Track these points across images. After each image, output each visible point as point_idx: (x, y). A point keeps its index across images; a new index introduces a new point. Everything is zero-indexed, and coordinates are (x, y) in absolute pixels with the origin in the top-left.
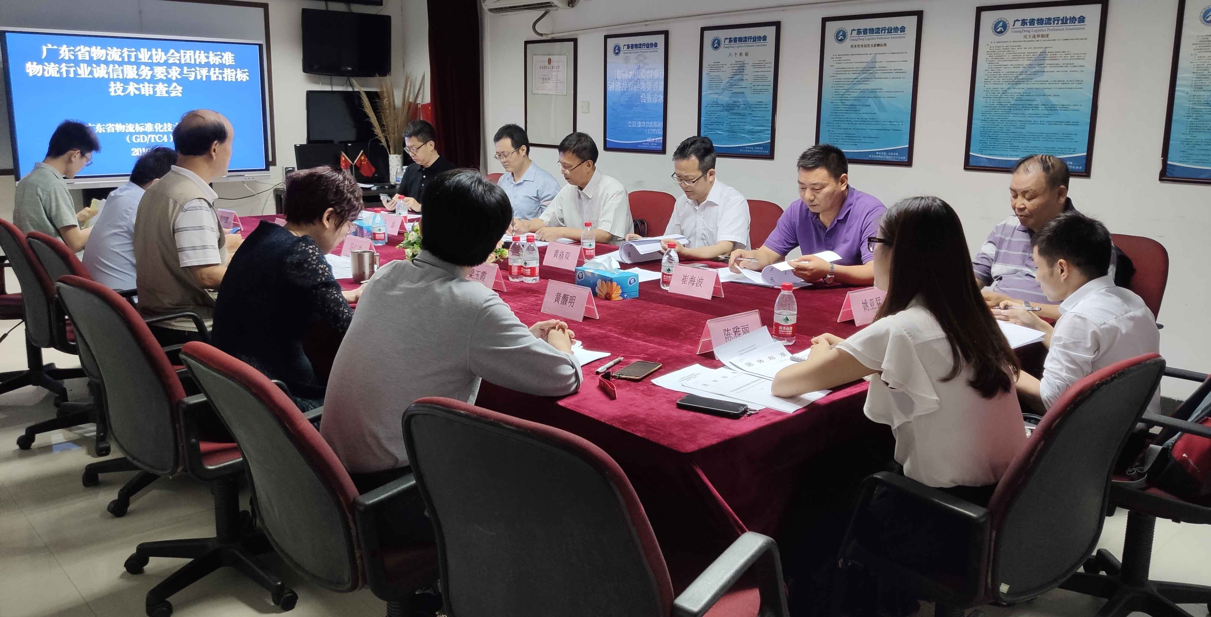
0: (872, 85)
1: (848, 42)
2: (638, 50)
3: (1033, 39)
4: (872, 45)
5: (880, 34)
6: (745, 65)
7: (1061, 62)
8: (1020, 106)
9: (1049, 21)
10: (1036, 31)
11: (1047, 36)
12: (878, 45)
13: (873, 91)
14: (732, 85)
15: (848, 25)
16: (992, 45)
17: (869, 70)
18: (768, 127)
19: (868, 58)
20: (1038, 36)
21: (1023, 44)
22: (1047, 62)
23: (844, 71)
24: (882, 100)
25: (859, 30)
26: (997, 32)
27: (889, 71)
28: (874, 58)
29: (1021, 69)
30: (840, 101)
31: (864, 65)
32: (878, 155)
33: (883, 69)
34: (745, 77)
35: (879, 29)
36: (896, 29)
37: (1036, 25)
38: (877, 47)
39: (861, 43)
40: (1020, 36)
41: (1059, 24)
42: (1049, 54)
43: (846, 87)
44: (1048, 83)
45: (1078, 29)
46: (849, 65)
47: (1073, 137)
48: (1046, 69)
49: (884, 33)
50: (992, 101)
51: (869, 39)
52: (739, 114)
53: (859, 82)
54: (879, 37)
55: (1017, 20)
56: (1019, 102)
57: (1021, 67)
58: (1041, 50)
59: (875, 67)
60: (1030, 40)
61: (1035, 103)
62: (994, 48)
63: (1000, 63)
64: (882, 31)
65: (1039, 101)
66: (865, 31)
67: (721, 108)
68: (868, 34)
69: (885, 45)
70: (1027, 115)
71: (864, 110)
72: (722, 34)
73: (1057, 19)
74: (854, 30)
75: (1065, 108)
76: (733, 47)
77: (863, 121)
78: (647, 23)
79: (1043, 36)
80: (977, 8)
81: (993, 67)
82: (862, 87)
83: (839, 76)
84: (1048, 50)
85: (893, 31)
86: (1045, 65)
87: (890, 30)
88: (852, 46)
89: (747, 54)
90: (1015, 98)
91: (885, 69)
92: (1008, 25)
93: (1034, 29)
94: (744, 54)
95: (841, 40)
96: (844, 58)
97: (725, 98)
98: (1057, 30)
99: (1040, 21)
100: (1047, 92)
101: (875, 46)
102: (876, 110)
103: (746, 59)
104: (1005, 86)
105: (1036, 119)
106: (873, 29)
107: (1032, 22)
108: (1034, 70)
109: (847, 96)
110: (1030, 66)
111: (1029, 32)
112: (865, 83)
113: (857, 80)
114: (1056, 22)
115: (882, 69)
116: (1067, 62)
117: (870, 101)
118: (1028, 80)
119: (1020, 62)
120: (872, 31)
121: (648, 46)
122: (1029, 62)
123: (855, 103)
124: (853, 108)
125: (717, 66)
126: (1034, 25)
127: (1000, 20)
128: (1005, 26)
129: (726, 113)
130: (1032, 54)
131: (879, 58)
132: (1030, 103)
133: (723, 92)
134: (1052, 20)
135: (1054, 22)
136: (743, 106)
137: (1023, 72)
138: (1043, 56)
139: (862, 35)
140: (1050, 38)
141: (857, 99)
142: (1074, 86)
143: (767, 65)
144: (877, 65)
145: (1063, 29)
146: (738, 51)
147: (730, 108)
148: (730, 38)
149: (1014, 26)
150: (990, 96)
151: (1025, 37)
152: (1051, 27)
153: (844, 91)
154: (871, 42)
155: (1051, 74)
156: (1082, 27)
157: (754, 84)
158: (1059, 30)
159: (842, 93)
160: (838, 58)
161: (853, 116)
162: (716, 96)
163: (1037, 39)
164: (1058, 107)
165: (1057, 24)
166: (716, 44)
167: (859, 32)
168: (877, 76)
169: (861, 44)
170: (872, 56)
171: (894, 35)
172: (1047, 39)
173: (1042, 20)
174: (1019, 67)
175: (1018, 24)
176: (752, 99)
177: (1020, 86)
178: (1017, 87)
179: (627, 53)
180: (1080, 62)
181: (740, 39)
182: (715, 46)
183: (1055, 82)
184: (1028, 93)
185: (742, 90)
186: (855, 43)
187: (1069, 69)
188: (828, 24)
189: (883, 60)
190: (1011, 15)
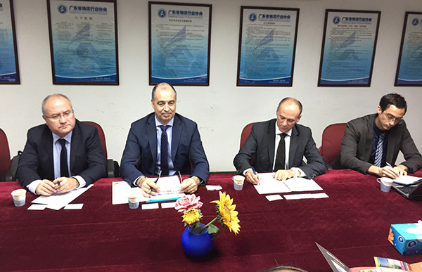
0: (183, 43)
1: (167, 18)
3: (268, 24)
6: (90, 26)
7: (280, 36)
8: (263, 56)
9: (275, 16)
10: (270, 21)
11: (274, 23)
12: (187, 21)
13: (184, 46)
14: (79, 38)
15: (167, 8)
17: (182, 34)
19: (181, 28)
20: (270, 23)
21: (264, 27)
22: (274, 35)
23: (166, 34)
24: (190, 51)
25: (174, 11)
26: (252, 20)
27: (193, 36)
28: (185, 28)
29: (263, 38)
30: (164, 51)
31: (177, 32)
34: (90, 34)
35: (186, 12)
36: (197, 13)
38: (186, 23)
39: (175, 19)
40: (262, 23)
42: (275, 32)
43: (167, 43)
44: (274, 45)
45: (287, 21)
46: (168, 31)
48: (274, 39)
49: (190, 14)
50: (249, 53)
51: (180, 17)
53: (175, 41)
54: (187, 16)
55: (261, 15)
56: (262, 54)
58: (272, 30)
59: (185, 33)
60: (266, 24)
62: (250, 27)
63: (253, 35)
64: (188, 13)
65: (270, 53)
66: (178, 12)
67: (71, 53)
68: (180, 14)
69: (191, 21)
70: (266, 60)
71: (180, 56)
72: (68, 4)
73: (278, 16)
74: (171, 11)
75: (282, 56)
76: (78, 13)
77: (179, 62)
79: (272, 23)
80: (242, 7)
81: (250, 36)
82: (177, 43)
83: (162, 37)
84: (274, 30)
85: (195, 14)
86: (273, 37)
87: (193, 13)
88: (170, 20)
89: (91, 19)
90: (260, 52)
91: (191, 34)
93: (268, 20)
94: (88, 18)
95: (162, 16)
96: (165, 26)
97: (75, 46)
99: (271, 16)
100: (275, 49)
101: (184, 21)
102: (187, 56)
103: (91, 22)
104: (256, 46)
107: (267, 16)
108: (268, 39)
109: (168, 48)
110: (267, 37)
111: (266, 21)
112: (180, 41)
113: (174, 39)
115: (189, 34)
116: (282, 36)
117: (183, 52)
118: (266, 43)
119: (262, 35)
120: (182, 12)
122: (266, 35)
123: (174, 52)
124: (172, 55)
126: (268, 18)
127: (252, 14)
128: (255, 17)
130: (267, 32)
131: (187, 28)
132: (266, 54)
133: (72, 42)
137: (263, 40)
138: (272, 33)
139: (176, 14)
141: (174, 50)
142: (285, 47)
144: (187, 32)
145: (281, 21)
146: (85, 15)
149: (259, 17)
150: (248, 51)
151: (264, 23)
152: (276, 19)
153: (166, 45)
154: (182, 19)
155: (276, 41)
156: (289, 20)
157: (99, 38)
158: (279, 21)
159: (165, 47)
160: (161, 27)
161: (173, 59)
162: (66, 45)
164: (279, 56)
165: (278, 18)
168: (186, 38)
170: (183, 27)
171: (196, 16)
172: (274, 25)
175: (261, 17)
176: (99, 47)
178: (261, 46)
180: (289, 36)
182: (62, 11)
183: (278, 45)
184: (265, 50)
185: (88, 42)
186: (171, 18)
187: (284, 39)
188: (153, 6)
189: (190, 29)
190: (257, 12)
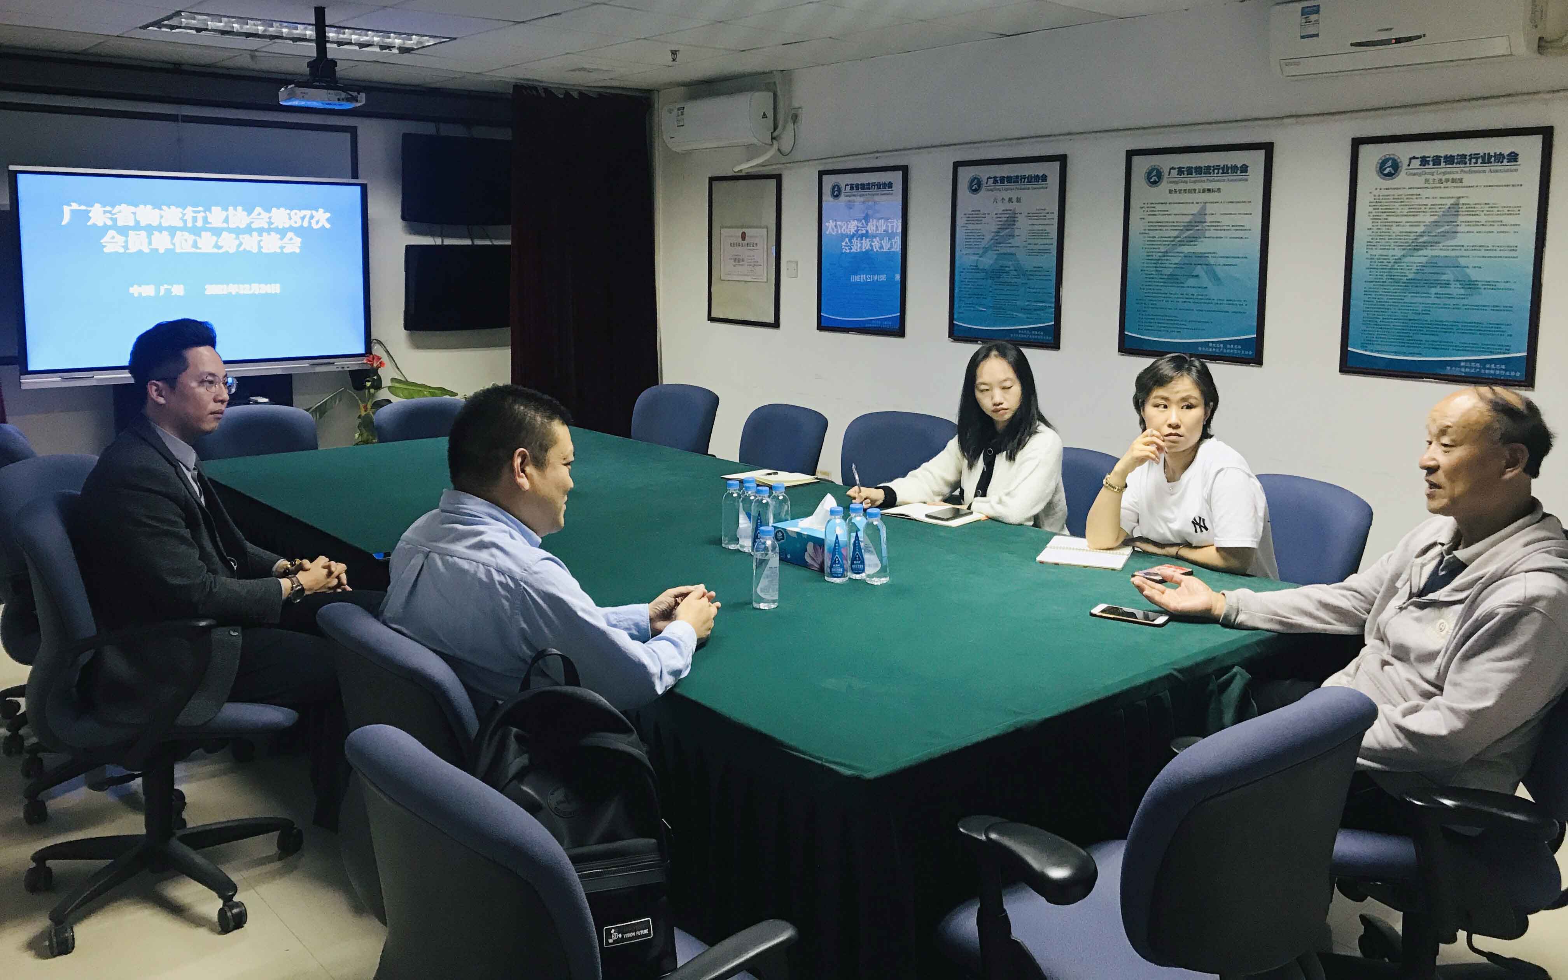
0: (1200, 247)
1: (1164, 186)
2: (866, 192)
3: (1439, 185)
4: (1199, 189)
5: (1212, 175)
6: (1016, 215)
7: (1482, 218)
8: (1422, 282)
9: (1462, 159)
10: (1444, 173)
11: (1461, 180)
12: (1209, 190)
13: (1202, 256)
14: (997, 244)
15: (1165, 162)
16: (1377, 193)
17: (1196, 226)
18: (1051, 303)
19: (1195, 209)
20: (1447, 181)
21: (1424, 193)
22: (1461, 218)
23: (1161, 225)
24: (1218, 270)
25: (1180, 168)
26: (1386, 175)
27: (1225, 228)
28: (1204, 208)
29: (1421, 229)
30: (1154, 269)
31: (1187, 219)
32: (1212, 347)
33: (1217, 224)
34: (1017, 232)
35: (1209, 167)
36: (1234, 169)
37: (1443, 165)
38: (1207, 194)
39: (1183, 186)
40: (1419, 181)
41: (1479, 164)
42: (1465, 206)
43: (1163, 249)
44: (1463, 249)
45: (1507, 171)
46: (1167, 218)
47: (1504, 328)
48: (1459, 229)
49: (1218, 173)
50: (1378, 274)
51: (1195, 182)
52: (1009, 284)
53: (1182, 243)
54: (1211, 178)
55: (1414, 158)
56: (1419, 277)
57: (1422, 224)
58: (1452, 201)
59: (1205, 222)
60: (1434, 185)
61: (1444, 277)
62: (1381, 197)
63: (1391, 219)
64: (1214, 171)
65: (1448, 276)
66: (1190, 171)
67: (982, 275)
68: (1194, 175)
69: (1219, 189)
70: (1433, 296)
71: (1191, 282)
72: (984, 172)
73: (1476, 156)
74: (1173, 168)
75: (1491, 285)
76: (999, 190)
77: (1189, 298)
78: (877, 155)
79: (1454, 181)
80: (1353, 139)
81: (1379, 224)
82: (1186, 249)
83: (1152, 234)
84: (1462, 201)
85: (1230, 171)
86: (1459, 224)
87: (1225, 170)
88: (1171, 192)
89: (1019, 200)
90: (1413, 271)
91: (1219, 224)
92: (1400, 164)
93: (1440, 170)
94: (1014, 200)
95: (1155, 183)
96: (1159, 207)
97: (988, 261)
98: (1475, 172)
99: (1450, 160)
100: (1463, 262)
101: (1204, 191)
102: (1208, 284)
103: (1018, 207)
104: (1398, 253)
105: (1447, 301)
106: (1200, 168)
107: (1437, 160)
108: (1442, 229)
109: (1165, 262)
110: (1436, 224)
111: (1432, 174)
112: (1192, 243)
113: (1179, 239)
114: (1474, 161)
115: (1213, 224)
116: (1490, 218)
117: (1199, 270)
118: (1433, 244)
119: (1420, 218)
120: (1199, 170)
121: (880, 186)
122: (1433, 219)
123: (1178, 272)
124: (1173, 279)
125: (976, 216)
126: (1440, 164)
127: (1388, 157)
128: (1396, 166)
129: (990, 281)
130: (1437, 207)
131: (1210, 208)
132: (1435, 277)
133: (985, 253)
134: (1468, 157)
135: (1470, 160)
136: (1015, 273)
137: (1424, 232)
138: (1455, 208)
139: (1185, 176)
140: (1464, 184)
141: (1180, 266)
142: (1502, 254)
143: (1048, 216)
144: (1209, 219)
145: (1484, 171)
146: (1007, 195)
147: (996, 274)
148: (995, 177)
149: (1409, 165)
150: (1375, 267)
151: (1427, 181)
152: (1466, 167)
153: (1160, 254)
154: (1198, 186)
155: (1468, 235)
156: (1515, 167)
157: (1030, 241)
158: (1479, 172)
159: (1158, 258)
160: (1151, 209)
161: (1174, 290)
162: (976, 258)
163: (1445, 184)
164: (1480, 283)
165: (1475, 163)
166: (976, 186)
167: (1180, 171)
168: (1207, 234)
169: (1183, 188)
170: (1200, 206)
171: (1232, 176)
172: (1460, 184)
173: (1452, 157)
174: (1419, 226)
175: (1416, 163)
176: (1028, 262)
177: (1420, 253)
178: (1416, 254)
179: (850, 196)
180: (1512, 220)
181: (1009, 179)
182: (974, 188)
183: (1474, 248)
184: (1433, 263)
185: (1012, 250)
186: (1173, 187)
187: (1495, 229)
188: (1136, 159)
189: (1216, 211)
190: (1403, 151)
